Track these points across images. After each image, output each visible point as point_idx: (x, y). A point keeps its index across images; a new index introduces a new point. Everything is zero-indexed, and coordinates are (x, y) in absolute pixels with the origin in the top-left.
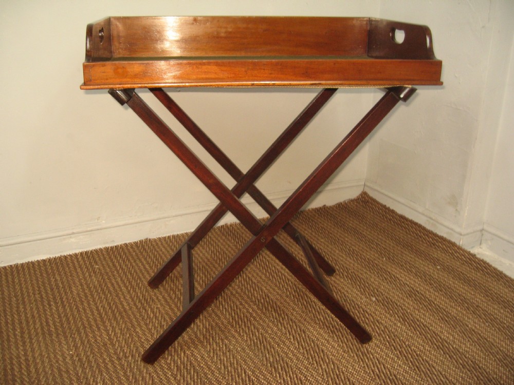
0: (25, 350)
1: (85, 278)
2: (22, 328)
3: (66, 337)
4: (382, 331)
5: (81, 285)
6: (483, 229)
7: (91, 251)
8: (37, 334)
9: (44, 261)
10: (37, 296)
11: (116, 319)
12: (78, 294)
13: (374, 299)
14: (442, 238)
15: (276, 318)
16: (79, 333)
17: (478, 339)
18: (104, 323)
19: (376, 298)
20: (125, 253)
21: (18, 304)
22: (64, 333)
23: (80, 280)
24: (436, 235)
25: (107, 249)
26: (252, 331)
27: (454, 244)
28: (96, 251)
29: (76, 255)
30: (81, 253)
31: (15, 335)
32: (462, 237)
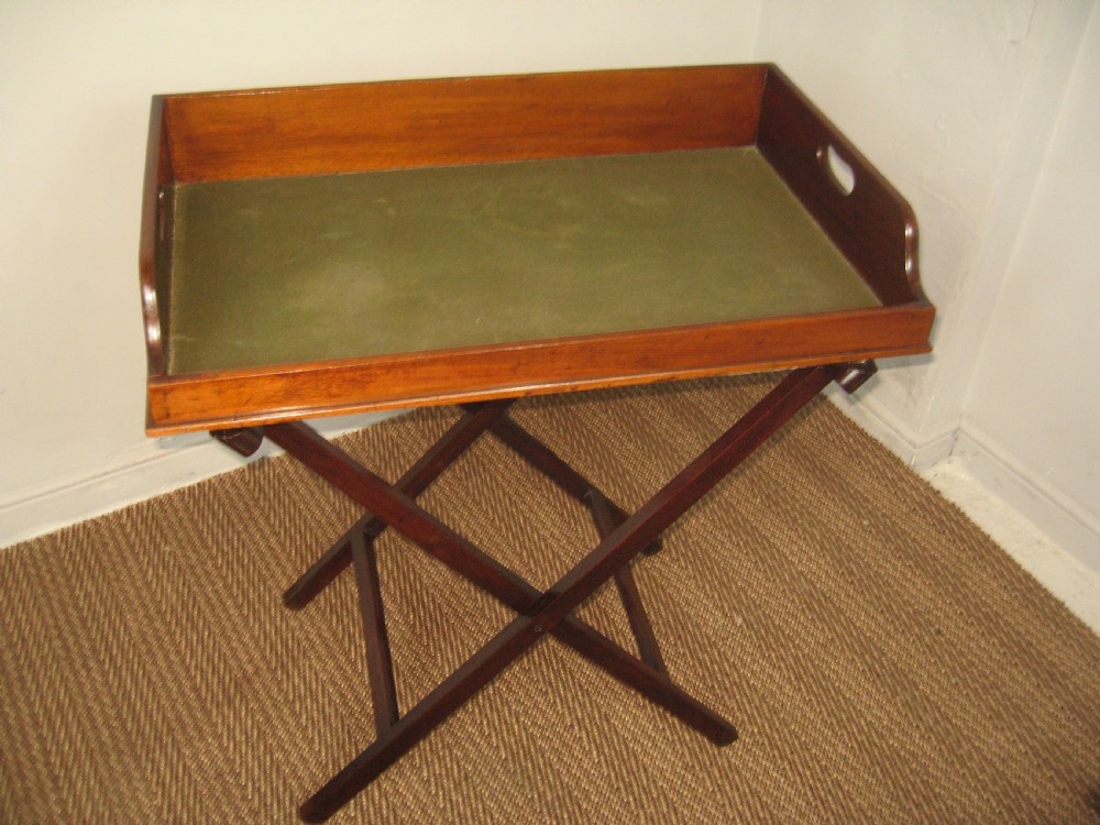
0: (62, 802)
1: (148, 585)
2: (40, 738)
3: (137, 759)
4: (756, 708)
5: (144, 606)
6: (959, 428)
7: (149, 502)
8: (77, 755)
9: (52, 537)
10: (57, 643)
11: (230, 702)
12: (143, 635)
13: (739, 621)
14: (874, 442)
15: (551, 684)
16: (163, 747)
17: (937, 722)
18: (208, 714)
19: (744, 619)
20: (222, 505)
21: (19, 669)
22: (133, 746)
23: (138, 589)
24: (862, 433)
25: (180, 493)
26: (506, 722)
27: (898, 462)
28: (159, 501)
29: (117, 515)
30: (129, 510)
31: (33, 760)
32: (916, 451)
